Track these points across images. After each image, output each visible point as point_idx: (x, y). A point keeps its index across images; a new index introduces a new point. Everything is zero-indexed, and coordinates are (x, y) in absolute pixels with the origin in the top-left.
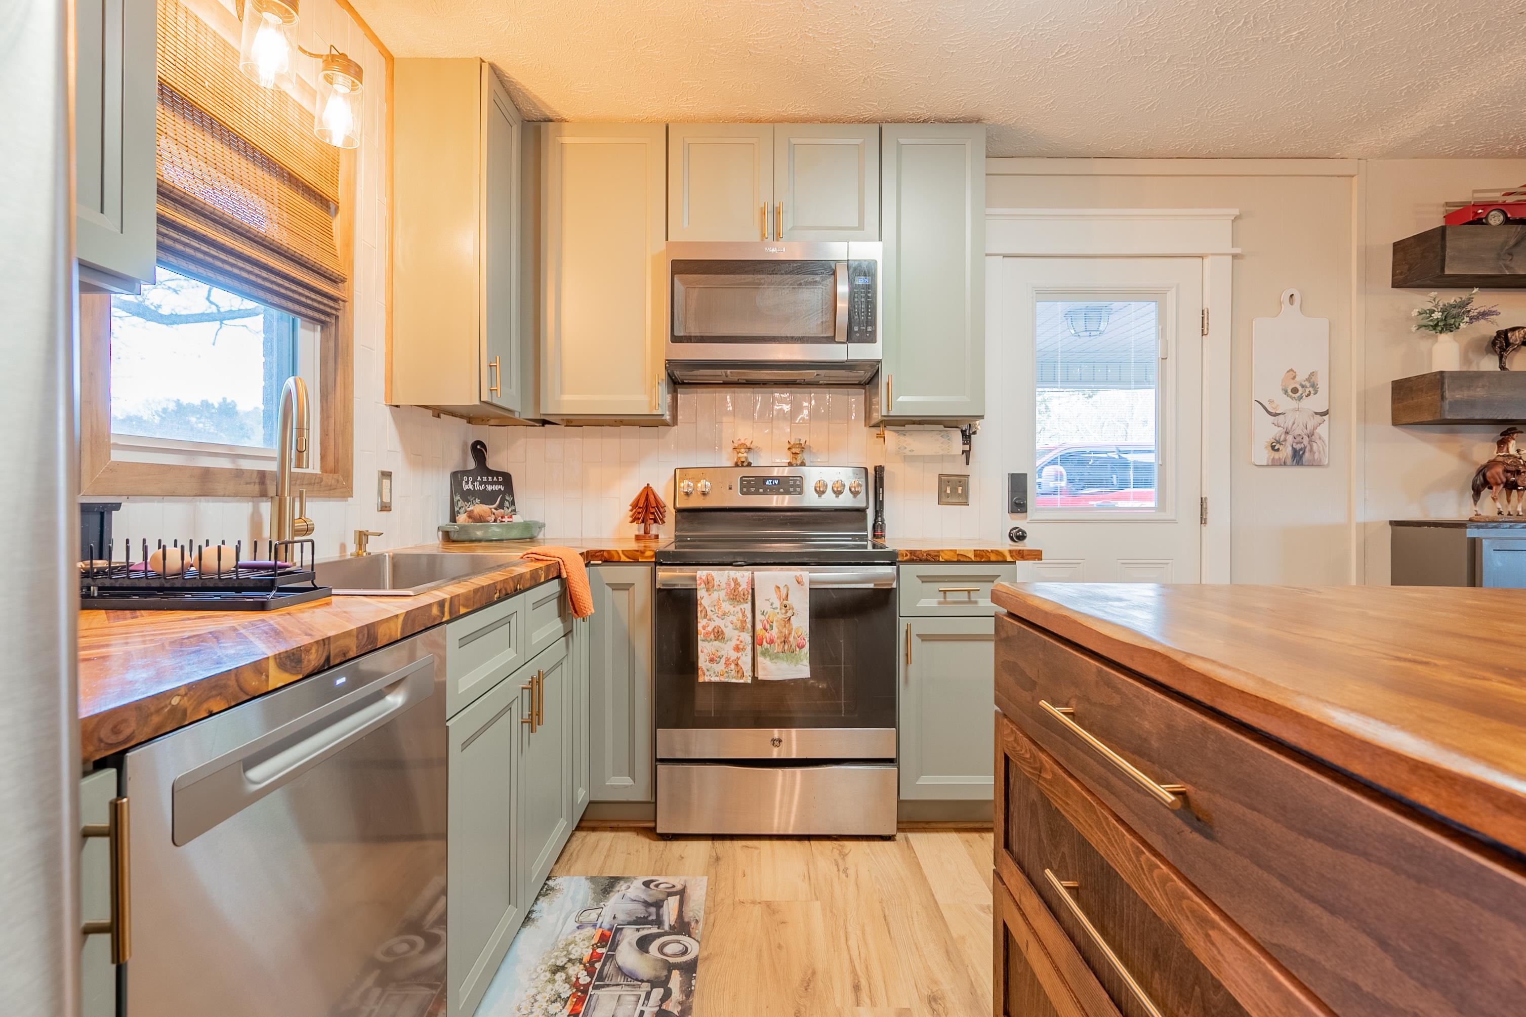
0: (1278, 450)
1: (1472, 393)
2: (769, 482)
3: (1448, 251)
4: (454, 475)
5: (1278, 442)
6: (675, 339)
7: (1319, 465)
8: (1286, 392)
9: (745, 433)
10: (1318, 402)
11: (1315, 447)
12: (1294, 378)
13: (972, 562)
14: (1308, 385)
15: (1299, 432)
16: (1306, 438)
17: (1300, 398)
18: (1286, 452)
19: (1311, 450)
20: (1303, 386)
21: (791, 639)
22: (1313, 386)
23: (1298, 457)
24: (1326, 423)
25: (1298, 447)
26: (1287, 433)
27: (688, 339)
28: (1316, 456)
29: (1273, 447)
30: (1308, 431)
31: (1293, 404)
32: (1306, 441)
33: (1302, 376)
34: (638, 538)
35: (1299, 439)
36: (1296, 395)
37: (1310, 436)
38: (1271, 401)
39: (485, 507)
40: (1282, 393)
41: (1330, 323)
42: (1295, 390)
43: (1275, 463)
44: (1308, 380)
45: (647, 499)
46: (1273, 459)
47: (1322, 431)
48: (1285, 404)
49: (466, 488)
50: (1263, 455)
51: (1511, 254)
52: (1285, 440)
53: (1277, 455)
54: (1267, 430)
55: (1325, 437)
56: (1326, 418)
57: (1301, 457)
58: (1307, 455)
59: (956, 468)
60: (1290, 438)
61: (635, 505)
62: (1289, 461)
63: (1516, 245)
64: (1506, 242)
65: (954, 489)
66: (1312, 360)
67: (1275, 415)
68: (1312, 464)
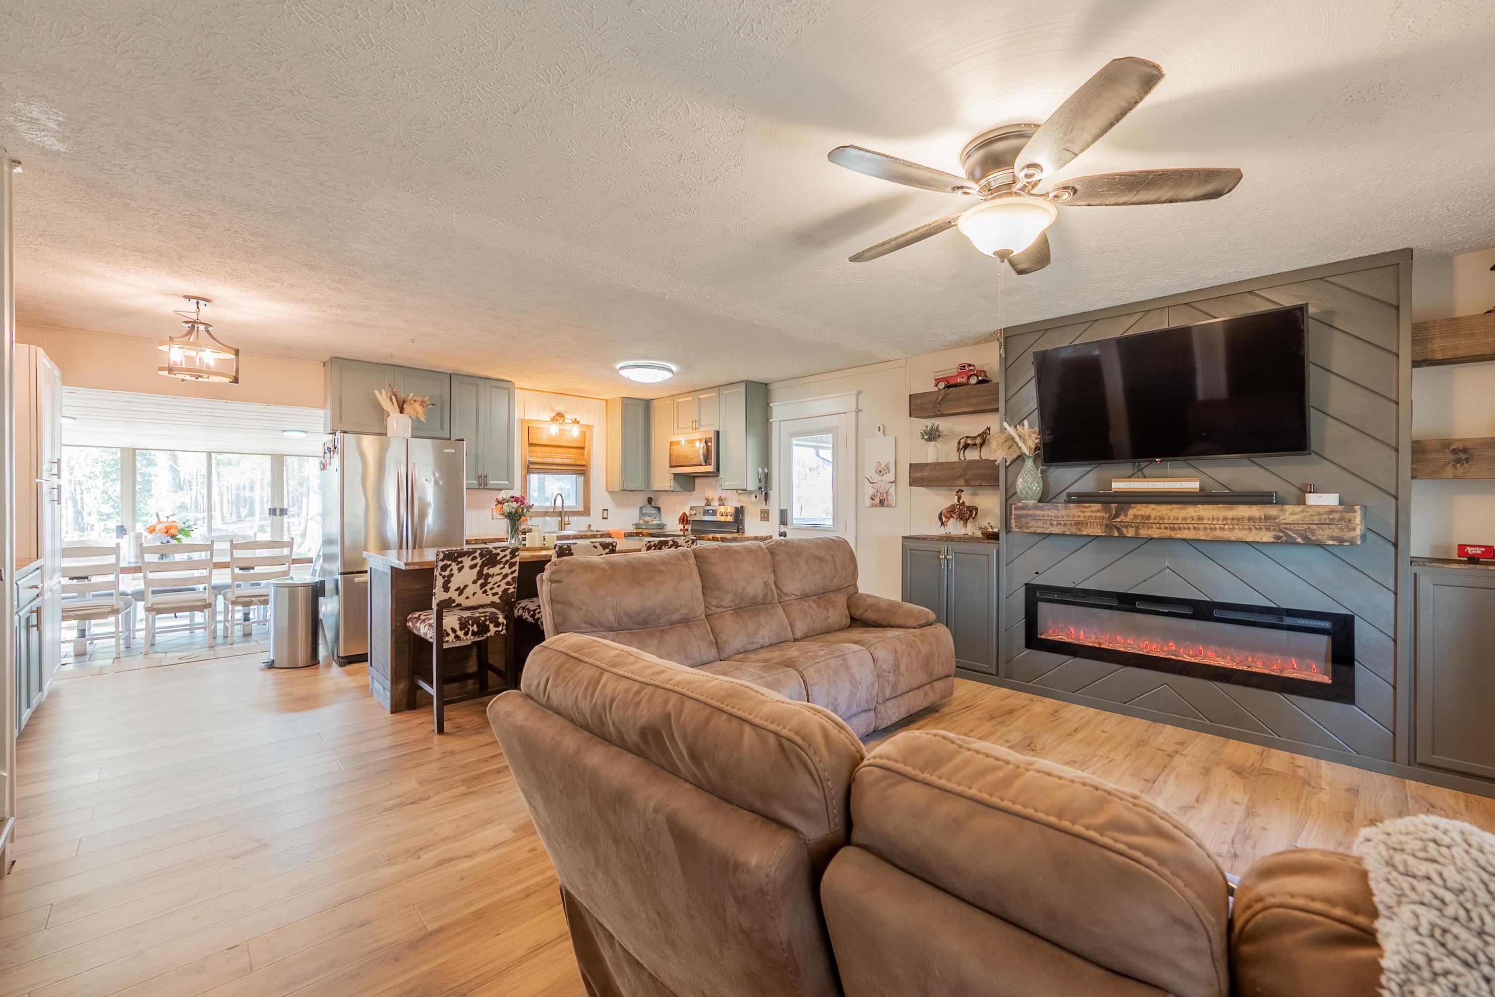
1: (922, 473)
2: (710, 512)
3: (912, 406)
4: (640, 508)
5: (874, 496)
6: (671, 467)
7: (890, 506)
8: (877, 472)
9: (710, 493)
10: (890, 477)
11: (889, 499)
13: (710, 540)
14: (885, 468)
16: (885, 494)
17: (883, 475)
18: (877, 501)
19: (887, 500)
20: (884, 469)
22: (888, 469)
23: (882, 503)
24: (894, 487)
25: (882, 498)
26: (877, 492)
28: (890, 502)
29: (872, 498)
30: (886, 491)
31: (879, 478)
32: (885, 496)
33: (883, 465)
34: (681, 530)
35: (882, 494)
36: (881, 474)
37: (887, 493)
38: (871, 477)
39: (649, 518)
41: (896, 438)
42: (880, 472)
43: (873, 506)
44: (886, 466)
45: (684, 517)
47: (892, 491)
48: (876, 478)
49: (643, 512)
50: (868, 502)
51: (940, 404)
52: (876, 495)
53: (873, 502)
54: (869, 490)
55: (893, 493)
56: (894, 484)
57: (883, 503)
58: (886, 502)
59: (765, 508)
60: (878, 494)
61: (680, 519)
62: (878, 505)
63: (942, 399)
64: (937, 399)
65: (765, 516)
66: (888, 458)
67: (872, 483)
68: (888, 506)
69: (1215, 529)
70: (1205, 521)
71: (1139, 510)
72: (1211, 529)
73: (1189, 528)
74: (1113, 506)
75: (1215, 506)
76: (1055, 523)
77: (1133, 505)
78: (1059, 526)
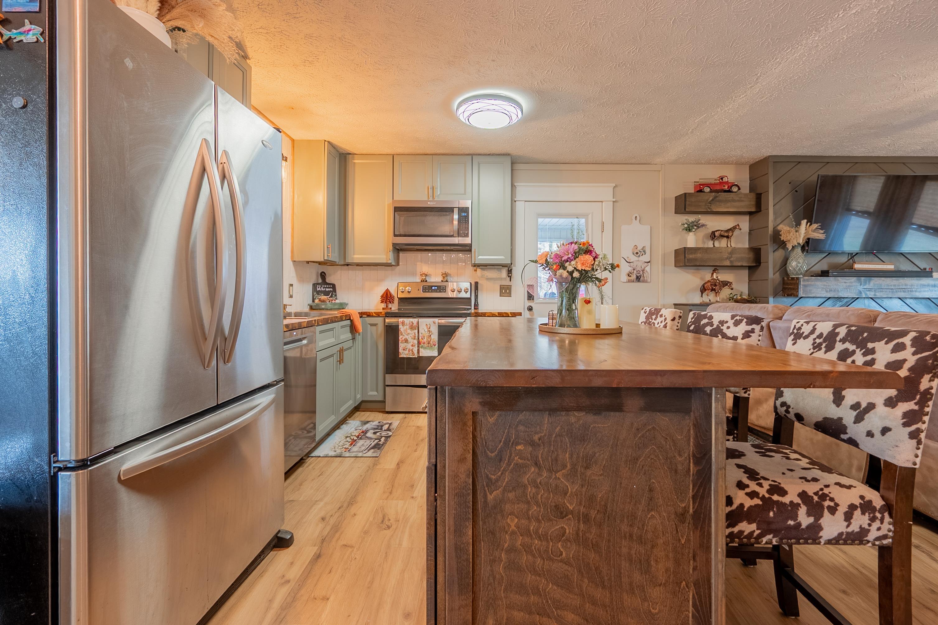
0: (631, 276)
1: (695, 255)
2: (433, 288)
3: (687, 202)
4: (314, 285)
5: (631, 273)
6: (395, 235)
7: (646, 282)
8: (634, 254)
9: (425, 269)
10: (646, 258)
11: (645, 275)
12: (637, 248)
14: (642, 251)
15: (639, 269)
16: (641, 271)
17: (639, 256)
18: (634, 277)
19: (643, 276)
20: (640, 252)
21: (431, 342)
22: (644, 251)
23: (638, 279)
24: (649, 266)
25: (638, 275)
26: (634, 270)
27: (400, 236)
28: (645, 278)
29: (629, 275)
30: (642, 269)
31: (637, 259)
32: (641, 273)
33: (640, 248)
34: (383, 309)
35: (638, 272)
36: (638, 255)
37: (643, 271)
38: (628, 258)
39: (326, 297)
40: (632, 254)
41: (651, 227)
42: (637, 253)
43: (629, 281)
44: (642, 249)
45: (387, 294)
46: (629, 280)
47: (648, 269)
48: (633, 258)
49: (318, 289)
50: (625, 278)
51: (710, 203)
52: (633, 272)
53: (630, 278)
54: (626, 269)
55: (649, 271)
56: (649, 264)
57: (639, 279)
58: (642, 278)
59: (506, 282)
60: (635, 272)
61: (382, 296)
62: (635, 280)
63: (712, 200)
64: (708, 199)
65: (506, 291)
66: (644, 242)
67: (630, 263)
68: (644, 281)
69: (913, 291)
70: (908, 287)
71: (876, 281)
72: (911, 291)
73: (901, 291)
74: (863, 278)
75: (913, 278)
76: (828, 290)
77: (873, 278)
78: (831, 292)
